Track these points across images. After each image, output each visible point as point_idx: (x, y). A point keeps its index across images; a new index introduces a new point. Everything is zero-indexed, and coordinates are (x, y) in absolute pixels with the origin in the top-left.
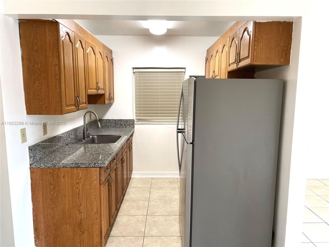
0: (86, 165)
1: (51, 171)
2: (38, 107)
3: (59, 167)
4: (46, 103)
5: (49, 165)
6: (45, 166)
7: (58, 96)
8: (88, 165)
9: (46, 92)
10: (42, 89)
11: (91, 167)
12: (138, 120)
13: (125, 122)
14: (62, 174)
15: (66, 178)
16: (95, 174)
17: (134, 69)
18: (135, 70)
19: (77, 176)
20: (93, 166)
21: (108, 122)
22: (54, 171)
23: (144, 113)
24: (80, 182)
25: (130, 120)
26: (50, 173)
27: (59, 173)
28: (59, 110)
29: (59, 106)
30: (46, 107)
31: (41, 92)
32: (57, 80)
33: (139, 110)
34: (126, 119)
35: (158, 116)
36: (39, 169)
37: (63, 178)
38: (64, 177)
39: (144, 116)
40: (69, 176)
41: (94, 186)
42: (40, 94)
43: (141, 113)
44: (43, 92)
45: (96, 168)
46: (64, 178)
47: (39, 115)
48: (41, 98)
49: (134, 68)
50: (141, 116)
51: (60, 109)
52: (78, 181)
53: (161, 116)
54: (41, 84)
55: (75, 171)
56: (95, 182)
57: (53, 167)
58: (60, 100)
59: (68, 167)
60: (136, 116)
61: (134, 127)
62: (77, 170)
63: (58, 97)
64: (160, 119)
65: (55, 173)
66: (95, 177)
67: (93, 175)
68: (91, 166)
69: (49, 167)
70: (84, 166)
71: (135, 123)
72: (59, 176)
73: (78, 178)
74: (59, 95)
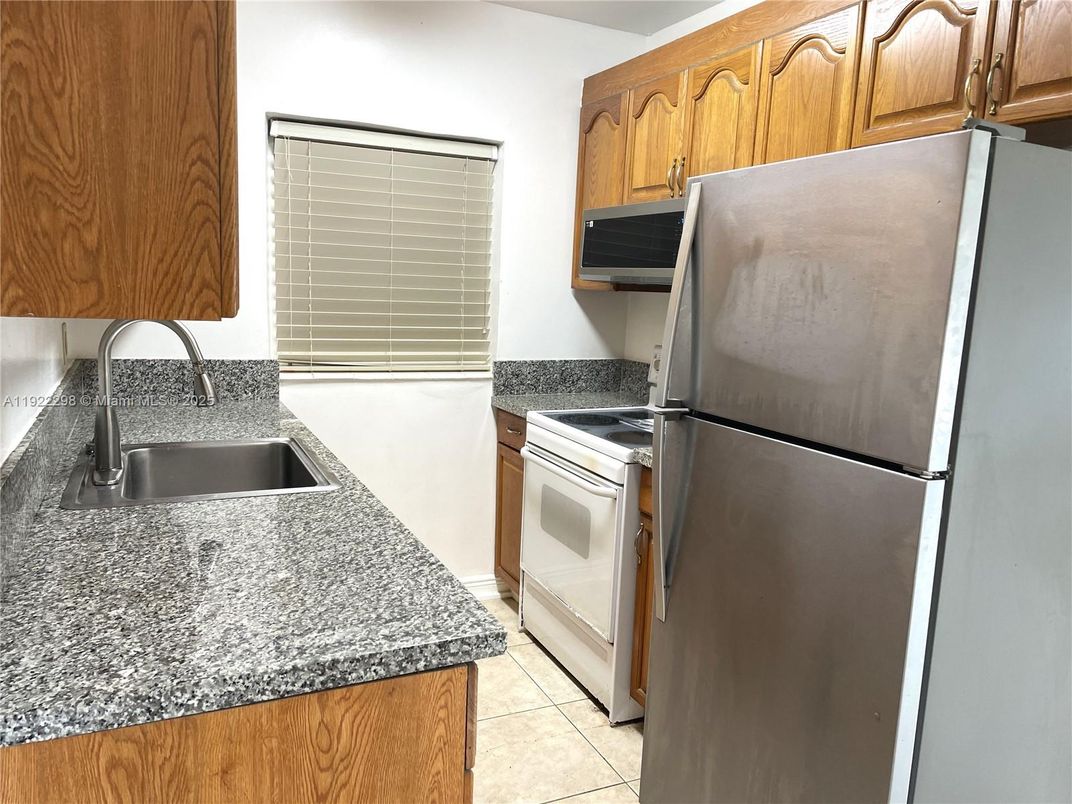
0: (387, 665)
1: (128, 751)
2: (20, 250)
3: (188, 708)
4: (89, 222)
5: (112, 707)
6: (72, 722)
7: (196, 170)
8: (399, 664)
9: (96, 125)
10: (60, 95)
11: (417, 672)
12: (290, 364)
13: (234, 374)
14: (217, 757)
15: (243, 778)
16: (442, 714)
17: (274, 124)
18: (277, 128)
19: (325, 744)
20: (434, 662)
21: (138, 374)
22: (146, 746)
23: (317, 333)
24: (344, 785)
25: (256, 363)
26: (114, 764)
27: (191, 757)
28: (205, 285)
29: (206, 247)
30: (92, 255)
31: (47, 124)
32: (194, 38)
33: (298, 319)
34: (237, 358)
35: (385, 347)
36: (16, 749)
37: (217, 780)
38: (225, 772)
39: (318, 346)
40: (266, 757)
41: (432, 791)
42: (42, 136)
43: (304, 333)
44: (64, 124)
45: (445, 674)
46: (224, 782)
47: (23, 313)
48: (45, 174)
49: (271, 119)
50: (306, 346)
51: (209, 275)
52: (324, 779)
53: (397, 347)
54: (54, 58)
55: (312, 714)
56: (439, 765)
57: (141, 720)
58: (216, 206)
59: (259, 698)
60: (281, 346)
61: (275, 397)
62: (322, 712)
63: (198, 179)
64: (396, 359)
65: (158, 762)
66: (441, 730)
67: (427, 723)
68: (421, 665)
69: (105, 728)
70: (371, 675)
71: (282, 376)
72: (192, 772)
73: (324, 761)
74: (206, 162)
